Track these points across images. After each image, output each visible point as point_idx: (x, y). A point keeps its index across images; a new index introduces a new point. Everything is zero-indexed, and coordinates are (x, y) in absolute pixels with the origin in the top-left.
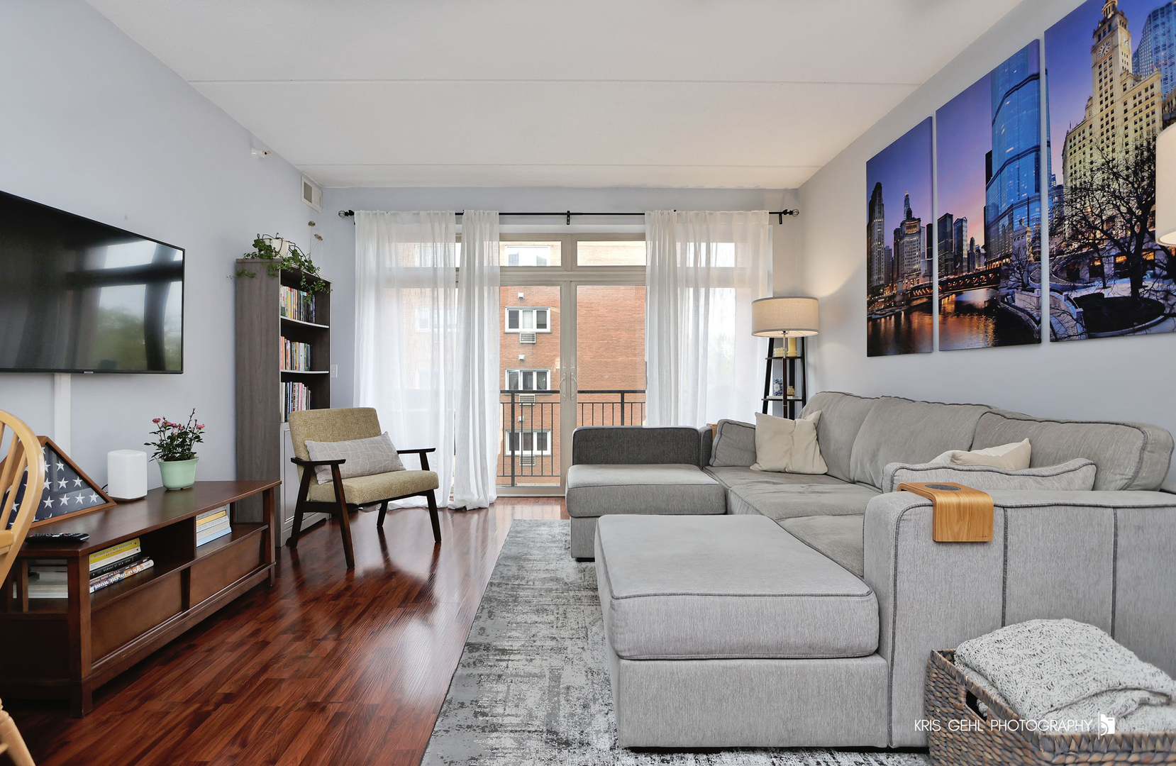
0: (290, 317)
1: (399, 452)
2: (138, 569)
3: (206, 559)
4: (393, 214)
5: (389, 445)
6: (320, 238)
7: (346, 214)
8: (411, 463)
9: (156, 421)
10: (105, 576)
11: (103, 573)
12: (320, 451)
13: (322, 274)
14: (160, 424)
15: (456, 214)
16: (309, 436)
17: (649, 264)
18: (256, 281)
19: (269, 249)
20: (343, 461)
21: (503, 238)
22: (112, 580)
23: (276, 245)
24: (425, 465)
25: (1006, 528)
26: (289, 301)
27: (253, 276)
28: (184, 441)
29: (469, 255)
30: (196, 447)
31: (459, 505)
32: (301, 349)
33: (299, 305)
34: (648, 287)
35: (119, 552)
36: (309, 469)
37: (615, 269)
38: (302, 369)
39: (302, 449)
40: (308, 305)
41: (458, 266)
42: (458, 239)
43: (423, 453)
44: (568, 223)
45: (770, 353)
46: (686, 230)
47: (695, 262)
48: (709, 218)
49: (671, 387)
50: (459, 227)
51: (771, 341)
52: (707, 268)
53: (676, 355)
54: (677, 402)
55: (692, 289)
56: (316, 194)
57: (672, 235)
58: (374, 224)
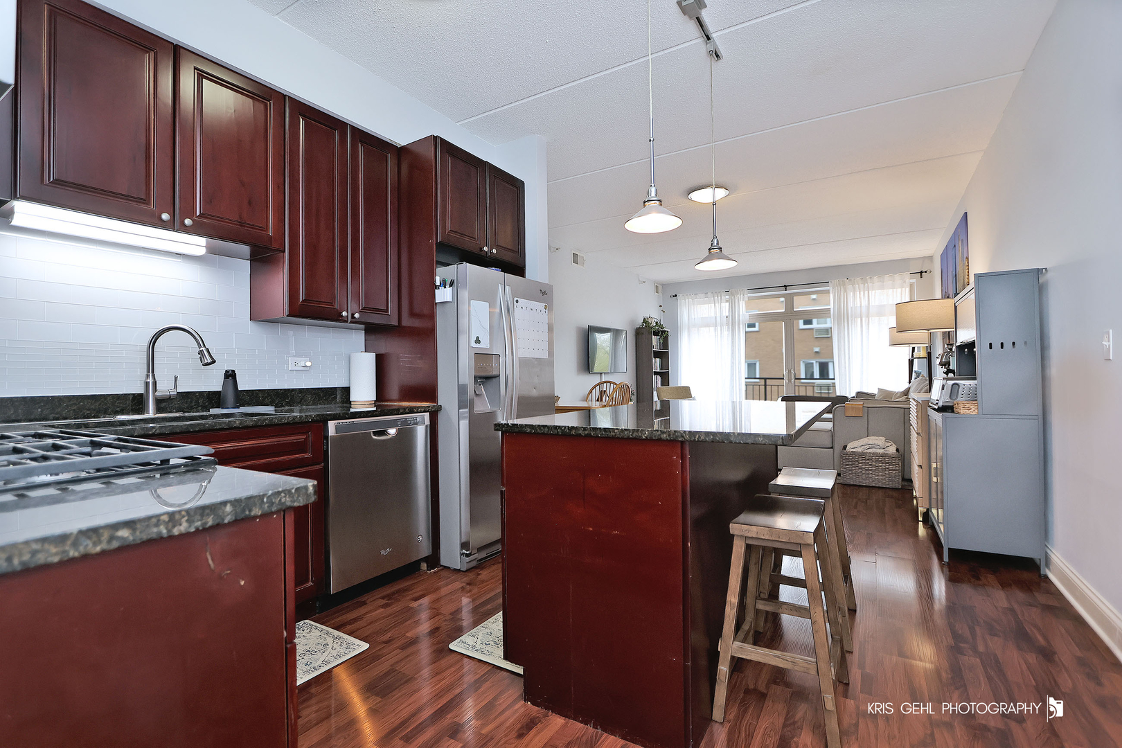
0: (656, 348)
4: (695, 294)
6: (664, 312)
7: (674, 297)
13: (665, 328)
15: (726, 292)
16: (664, 397)
17: (832, 308)
18: (642, 336)
19: (647, 322)
21: (750, 299)
23: (650, 321)
25: (868, 413)
26: (655, 343)
27: (642, 334)
29: (732, 309)
32: (659, 362)
33: (659, 343)
38: (659, 370)
40: (662, 342)
41: (727, 315)
42: (727, 302)
44: (786, 290)
45: (912, 356)
46: (854, 289)
47: (861, 304)
48: (869, 281)
49: (846, 375)
50: (727, 297)
51: (914, 348)
52: (868, 307)
53: (849, 358)
54: (850, 384)
55: (859, 320)
56: (660, 287)
57: (845, 291)
58: (687, 300)
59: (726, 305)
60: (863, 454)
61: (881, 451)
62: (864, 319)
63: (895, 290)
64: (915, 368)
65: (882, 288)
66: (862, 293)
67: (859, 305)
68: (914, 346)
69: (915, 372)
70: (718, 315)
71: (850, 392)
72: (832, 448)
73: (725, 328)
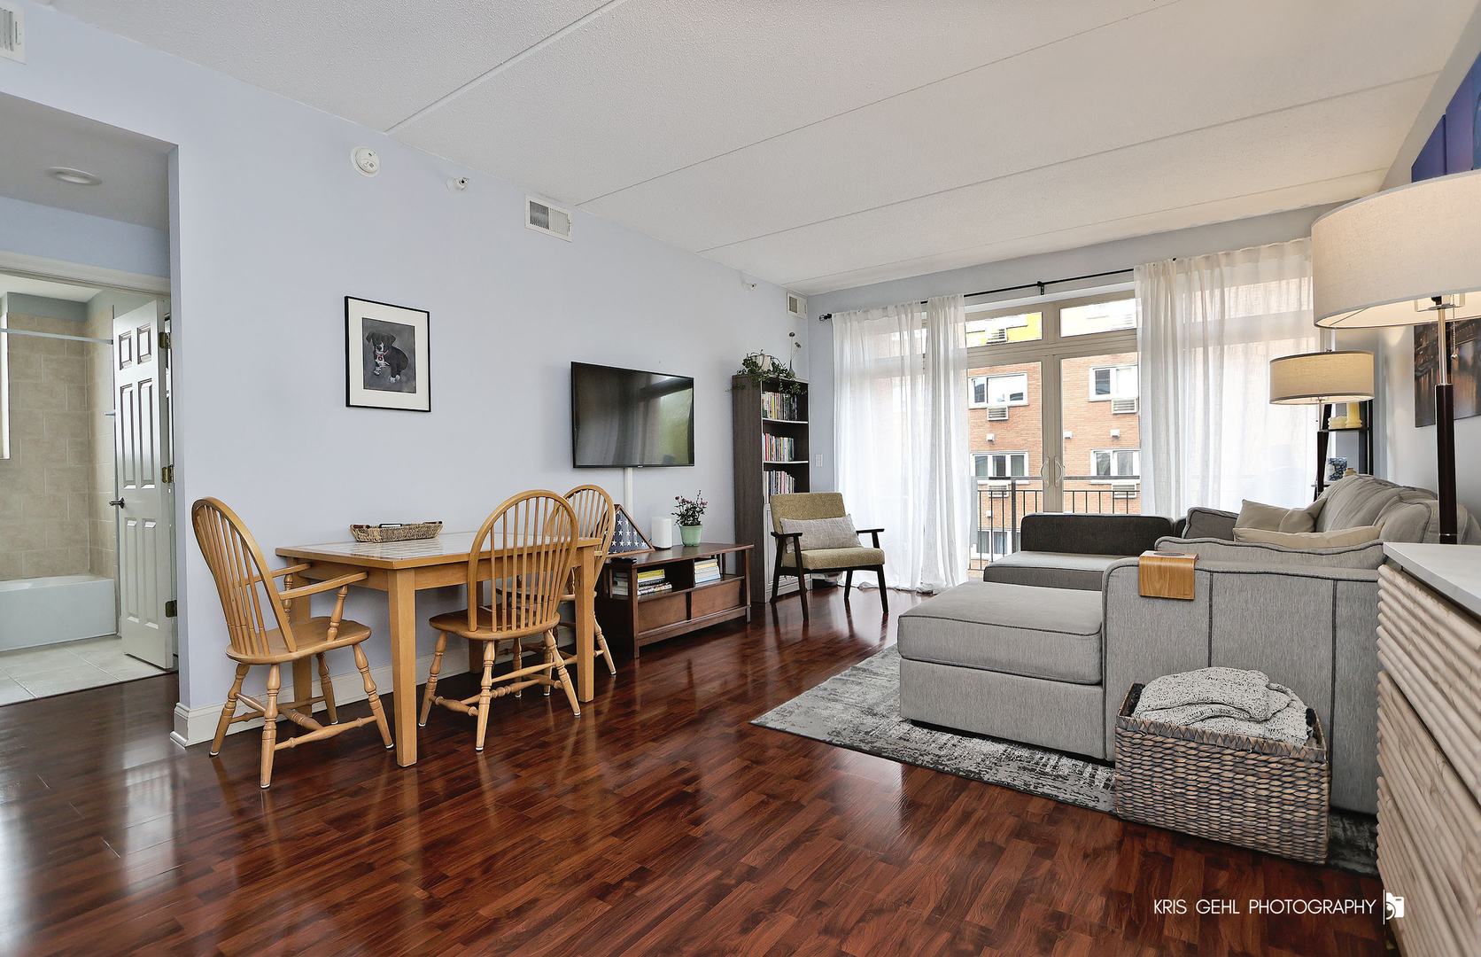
0: (772, 418)
1: (858, 532)
2: (663, 588)
3: (700, 589)
4: (864, 312)
5: (849, 525)
6: (799, 346)
7: (826, 318)
8: (866, 541)
9: (677, 498)
10: (646, 587)
11: (645, 585)
12: (790, 526)
13: (799, 377)
14: (680, 500)
15: (922, 303)
16: (784, 515)
17: (1141, 325)
18: (745, 391)
19: (755, 364)
20: (801, 534)
21: (970, 317)
22: (650, 591)
23: (759, 361)
24: (876, 544)
25: (1211, 590)
26: (771, 404)
27: (744, 387)
28: (694, 512)
29: (933, 340)
30: (701, 518)
31: (926, 589)
32: (786, 443)
33: (782, 406)
34: (1140, 353)
35: (654, 575)
36: (781, 539)
37: (1099, 336)
38: (786, 460)
39: (778, 525)
40: (791, 406)
41: (924, 352)
42: (924, 325)
43: (874, 533)
44: (1042, 292)
45: (1325, 425)
46: (1189, 280)
47: (1204, 316)
48: (1223, 261)
49: (1169, 470)
50: (924, 314)
51: (1328, 408)
52: (1222, 321)
53: (1177, 433)
54: (1178, 489)
55: (1200, 350)
56: (800, 304)
57: (1170, 289)
58: (849, 324)
59: (921, 334)
60: (1188, 735)
61: (1253, 731)
62: (1211, 349)
63: (1284, 282)
64: (1332, 453)
65: (1254, 278)
66: (1207, 292)
67: (1200, 319)
68: (1327, 400)
69: (1332, 461)
70: (907, 353)
71: (1178, 507)
72: (1099, 684)
73: (920, 380)
